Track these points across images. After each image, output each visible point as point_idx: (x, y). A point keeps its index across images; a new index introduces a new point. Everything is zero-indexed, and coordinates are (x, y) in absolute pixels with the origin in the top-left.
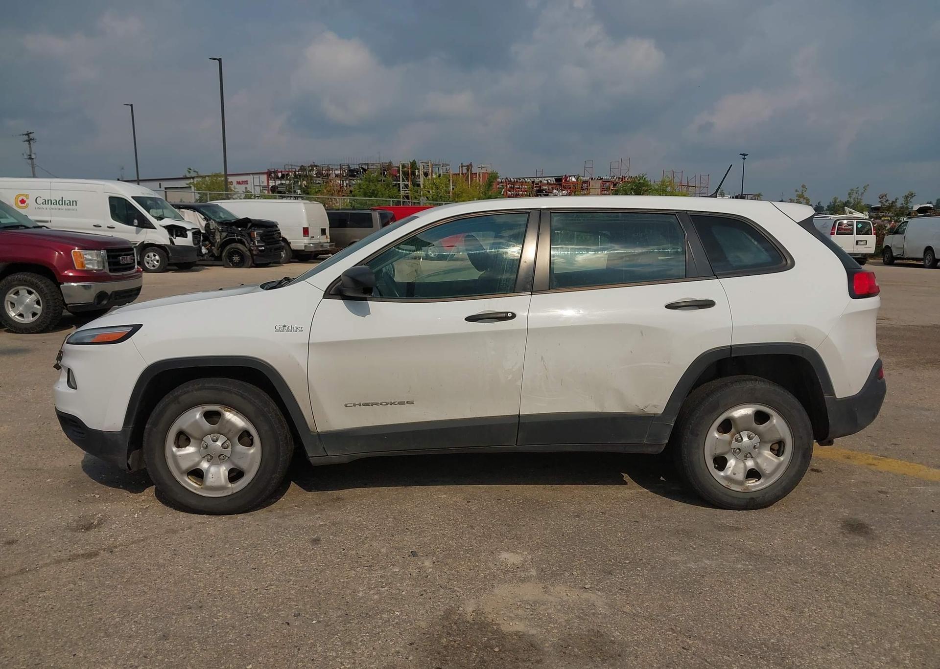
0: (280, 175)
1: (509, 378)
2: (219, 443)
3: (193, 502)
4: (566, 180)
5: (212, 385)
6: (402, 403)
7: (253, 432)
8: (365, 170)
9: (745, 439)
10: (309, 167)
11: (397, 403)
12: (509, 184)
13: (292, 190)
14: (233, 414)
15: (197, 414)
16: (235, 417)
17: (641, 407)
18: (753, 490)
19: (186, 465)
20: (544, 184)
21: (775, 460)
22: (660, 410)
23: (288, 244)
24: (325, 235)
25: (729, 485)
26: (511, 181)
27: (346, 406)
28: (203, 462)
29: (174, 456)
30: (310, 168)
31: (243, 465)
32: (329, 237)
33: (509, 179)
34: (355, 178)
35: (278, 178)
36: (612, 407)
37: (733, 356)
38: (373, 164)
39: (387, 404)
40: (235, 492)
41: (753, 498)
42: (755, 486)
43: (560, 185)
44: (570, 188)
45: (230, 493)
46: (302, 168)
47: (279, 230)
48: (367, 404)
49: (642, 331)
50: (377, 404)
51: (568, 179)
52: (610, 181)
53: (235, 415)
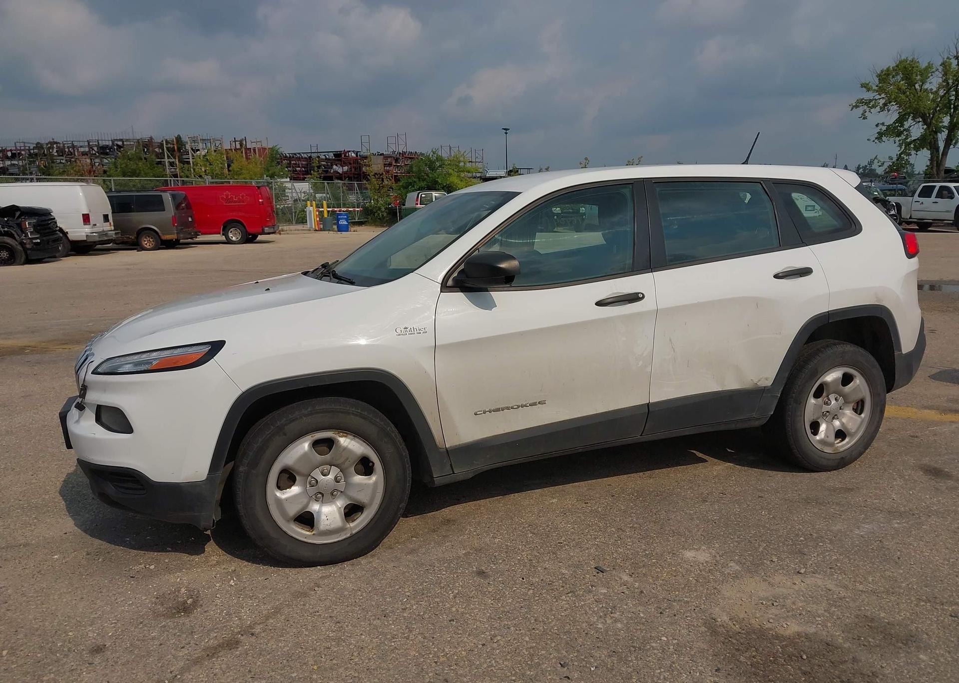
0: (9, 154)
1: (640, 365)
2: (331, 477)
3: (306, 554)
4: (345, 156)
5: (324, 407)
6: (534, 404)
7: (374, 457)
8: (119, 147)
9: (833, 402)
10: (47, 144)
11: (528, 405)
12: (284, 160)
13: (27, 172)
14: (349, 438)
15: (304, 446)
16: (353, 441)
17: (755, 381)
18: (842, 450)
19: (293, 510)
20: (322, 159)
21: (857, 419)
22: (769, 383)
23: (65, 234)
24: (109, 222)
25: (822, 448)
26: (286, 157)
27: (476, 414)
28: (311, 502)
29: (279, 501)
30: (49, 145)
31: (362, 497)
32: (112, 224)
33: (284, 155)
34: (108, 156)
35: (7, 158)
36: (732, 384)
37: (830, 321)
38: (127, 140)
39: (518, 407)
40: (354, 532)
41: (843, 458)
42: (842, 446)
43: (340, 160)
44: (350, 164)
45: (349, 535)
46: (39, 146)
47: (54, 219)
48: (498, 410)
49: (757, 303)
50: (508, 408)
51: (347, 155)
52: (391, 157)
53: (352, 440)
